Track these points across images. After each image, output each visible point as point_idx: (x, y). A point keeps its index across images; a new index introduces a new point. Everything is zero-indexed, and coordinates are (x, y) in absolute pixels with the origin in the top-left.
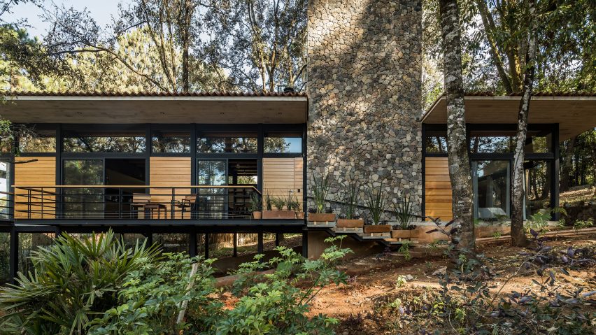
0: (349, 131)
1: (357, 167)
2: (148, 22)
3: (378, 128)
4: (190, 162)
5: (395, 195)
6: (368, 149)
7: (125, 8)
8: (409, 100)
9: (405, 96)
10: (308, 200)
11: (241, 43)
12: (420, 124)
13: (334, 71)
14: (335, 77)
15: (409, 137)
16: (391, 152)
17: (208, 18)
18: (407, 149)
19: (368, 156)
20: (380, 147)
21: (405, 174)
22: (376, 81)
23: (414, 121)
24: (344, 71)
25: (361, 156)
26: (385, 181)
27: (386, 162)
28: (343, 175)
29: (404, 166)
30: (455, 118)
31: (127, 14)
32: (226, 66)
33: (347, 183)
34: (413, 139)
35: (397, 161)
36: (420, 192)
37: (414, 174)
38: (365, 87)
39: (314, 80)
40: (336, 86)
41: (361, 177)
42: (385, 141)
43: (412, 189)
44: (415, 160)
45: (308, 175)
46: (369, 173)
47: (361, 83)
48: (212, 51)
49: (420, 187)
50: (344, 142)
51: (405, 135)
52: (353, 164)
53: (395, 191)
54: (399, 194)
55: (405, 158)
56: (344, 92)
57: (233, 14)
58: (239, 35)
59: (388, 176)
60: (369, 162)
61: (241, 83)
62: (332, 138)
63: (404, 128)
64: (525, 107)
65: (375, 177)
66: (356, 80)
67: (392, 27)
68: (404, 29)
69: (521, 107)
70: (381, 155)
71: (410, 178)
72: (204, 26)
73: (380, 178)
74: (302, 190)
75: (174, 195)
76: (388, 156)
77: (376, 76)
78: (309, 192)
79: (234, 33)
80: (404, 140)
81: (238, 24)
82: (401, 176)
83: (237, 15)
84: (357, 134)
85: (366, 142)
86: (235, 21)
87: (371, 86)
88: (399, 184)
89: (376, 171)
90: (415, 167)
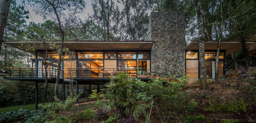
0: (163, 52)
1: (166, 63)
2: (97, 19)
3: (172, 51)
4: (116, 62)
5: (177, 71)
6: (169, 57)
7: (90, 15)
8: (181, 43)
9: (180, 42)
10: (152, 73)
11: (123, 26)
12: (184, 50)
13: (159, 34)
14: (159, 36)
15: (181, 54)
16: (176, 58)
17: (113, 18)
18: (181, 57)
19: (169, 60)
20: (173, 57)
21: (180, 65)
22: (171, 37)
23: (183, 49)
24: (162, 34)
25: (167, 60)
26: (174, 67)
27: (174, 61)
28: (162, 65)
29: (180, 62)
30: (202, 47)
31: (90, 17)
32: (118, 33)
33: (163, 68)
34: (183, 54)
35: (178, 61)
36: (185, 70)
37: (183, 65)
38: (168, 39)
39: (153, 37)
40: (160, 39)
41: (167, 66)
42: (174, 55)
43: (182, 69)
44: (183, 61)
45: (151, 65)
46: (170, 65)
47: (167, 38)
48: (114, 28)
49: (185, 69)
50: (162, 55)
51: (180, 53)
52: (165, 62)
53: (177, 70)
54: (178, 71)
55: (180, 60)
56: (162, 41)
57: (120, 17)
58: (122, 23)
59: (175, 65)
60: (169, 61)
61: (123, 39)
62: (159, 54)
63: (180, 51)
64: (219, 44)
65: (171, 66)
66: (165, 37)
67: (176, 21)
68: (180, 22)
69: (218, 44)
70: (173, 59)
71: (181, 66)
72: (112, 21)
73: (173, 66)
74: (149, 70)
75: (114, 71)
76: (175, 60)
77: (171, 36)
78: (152, 70)
79: (121, 23)
80: (180, 55)
81: (122, 20)
82: (179, 66)
83: (122, 17)
84: (166, 53)
85: (169, 55)
86: (121, 19)
87: (170, 39)
88: (178, 68)
89: (171, 64)
90: (183, 63)
